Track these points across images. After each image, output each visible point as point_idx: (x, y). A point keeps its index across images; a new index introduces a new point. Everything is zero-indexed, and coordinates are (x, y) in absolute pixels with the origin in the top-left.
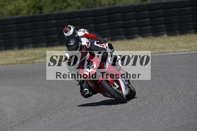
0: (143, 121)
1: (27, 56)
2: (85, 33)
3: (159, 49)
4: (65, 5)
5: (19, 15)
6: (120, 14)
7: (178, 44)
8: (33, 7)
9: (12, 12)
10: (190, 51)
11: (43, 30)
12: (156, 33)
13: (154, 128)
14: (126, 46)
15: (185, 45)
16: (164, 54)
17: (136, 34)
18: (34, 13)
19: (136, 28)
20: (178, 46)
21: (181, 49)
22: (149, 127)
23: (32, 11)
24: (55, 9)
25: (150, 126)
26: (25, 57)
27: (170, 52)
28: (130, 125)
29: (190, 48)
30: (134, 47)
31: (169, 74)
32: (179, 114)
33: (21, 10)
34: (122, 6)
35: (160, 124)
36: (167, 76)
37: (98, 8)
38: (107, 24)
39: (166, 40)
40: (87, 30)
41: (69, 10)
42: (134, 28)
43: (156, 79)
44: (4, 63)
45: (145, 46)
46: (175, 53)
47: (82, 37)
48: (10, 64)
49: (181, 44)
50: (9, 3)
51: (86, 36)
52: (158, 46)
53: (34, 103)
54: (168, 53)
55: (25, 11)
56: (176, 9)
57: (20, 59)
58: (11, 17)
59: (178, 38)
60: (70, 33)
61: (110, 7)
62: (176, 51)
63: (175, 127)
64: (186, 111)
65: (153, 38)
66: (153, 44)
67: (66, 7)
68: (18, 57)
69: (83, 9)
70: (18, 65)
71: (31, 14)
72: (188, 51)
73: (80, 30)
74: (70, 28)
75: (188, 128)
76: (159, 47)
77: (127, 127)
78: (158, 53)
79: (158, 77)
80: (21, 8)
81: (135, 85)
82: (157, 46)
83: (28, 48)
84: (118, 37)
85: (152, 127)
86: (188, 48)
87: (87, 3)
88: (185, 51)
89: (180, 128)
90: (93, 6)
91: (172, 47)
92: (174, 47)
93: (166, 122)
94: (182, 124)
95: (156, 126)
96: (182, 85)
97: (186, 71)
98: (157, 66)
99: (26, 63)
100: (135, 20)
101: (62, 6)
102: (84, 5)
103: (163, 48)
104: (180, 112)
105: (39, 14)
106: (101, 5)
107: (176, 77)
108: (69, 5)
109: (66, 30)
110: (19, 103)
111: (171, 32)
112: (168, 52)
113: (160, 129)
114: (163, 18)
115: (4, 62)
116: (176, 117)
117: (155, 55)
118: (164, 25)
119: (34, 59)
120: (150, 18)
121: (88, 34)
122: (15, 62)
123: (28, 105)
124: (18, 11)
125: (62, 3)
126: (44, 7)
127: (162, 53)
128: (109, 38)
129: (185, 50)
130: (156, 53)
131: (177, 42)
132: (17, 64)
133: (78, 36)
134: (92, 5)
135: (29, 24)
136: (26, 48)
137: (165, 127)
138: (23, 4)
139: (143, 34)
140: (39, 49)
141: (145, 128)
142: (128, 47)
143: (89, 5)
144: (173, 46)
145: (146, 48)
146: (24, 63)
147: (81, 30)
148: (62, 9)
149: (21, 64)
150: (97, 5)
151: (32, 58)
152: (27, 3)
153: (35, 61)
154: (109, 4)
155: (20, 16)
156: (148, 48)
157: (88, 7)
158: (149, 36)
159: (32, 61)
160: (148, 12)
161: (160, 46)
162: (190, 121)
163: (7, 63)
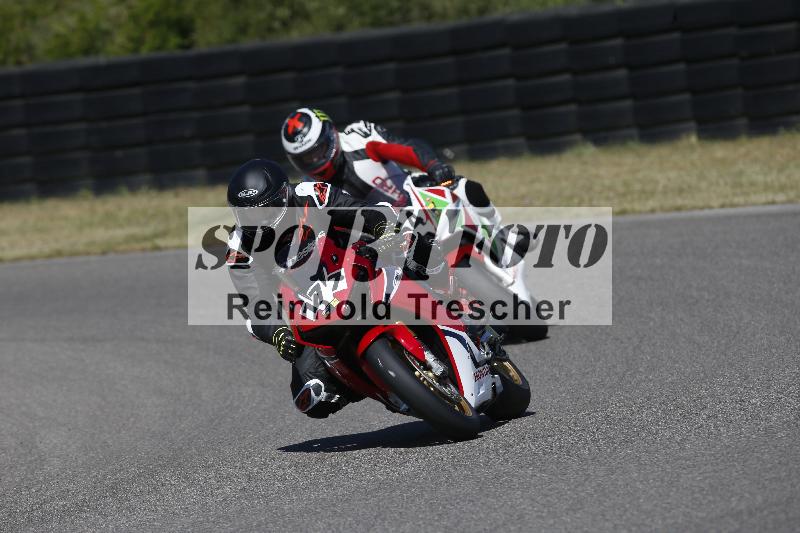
0: (599, 485)
1: (129, 221)
2: (370, 139)
3: (665, 192)
4: (283, 12)
5: (97, 52)
6: (506, 51)
7: (741, 173)
8: (153, 24)
9: (67, 44)
10: (790, 201)
11: (195, 115)
12: (654, 127)
13: (644, 517)
14: (532, 182)
15: (772, 177)
16: (683, 214)
17: (571, 133)
18: (159, 48)
19: (573, 107)
20: (744, 180)
21: (755, 193)
22: (626, 510)
23: (151, 39)
24: (243, 29)
25: (628, 506)
26: (121, 226)
27: (710, 208)
28: (548, 501)
29: (792, 188)
30: (564, 184)
31: (707, 297)
32: (747, 457)
33: (107, 34)
34: (516, 17)
35: (669, 501)
36: (697, 301)
37: (417, 26)
38: (454, 90)
39: (695, 156)
40: (379, 128)
41: (298, 35)
42: (563, 109)
43: (652, 315)
44: (34, 251)
45: (607, 182)
46: (732, 211)
47: (359, 155)
48: (59, 253)
49: (754, 174)
50: (57, 8)
51: (373, 152)
52: (663, 182)
53: (159, 414)
54: (702, 208)
55: (120, 39)
56: (733, 31)
57: (101, 234)
58: (64, 64)
59: (742, 150)
60: (305, 139)
61: (464, 21)
62: (736, 200)
63: (732, 509)
64: (776, 447)
65: (643, 149)
66: (640, 175)
67: (286, 25)
68: (91, 225)
69: (355, 31)
70: (93, 258)
71: (145, 52)
72: (783, 203)
73: (349, 128)
74: (307, 121)
75: (782, 516)
76: (665, 187)
77: (536, 511)
78: (663, 209)
79: (663, 310)
80: (105, 25)
81: (569, 340)
82: (657, 182)
83: (133, 188)
84: (500, 143)
85: (635, 513)
86: (782, 188)
87: (375, 8)
88: (773, 203)
89: (751, 514)
90: (397, 17)
91: (718, 184)
92: (726, 184)
93: (693, 493)
94: (759, 498)
95: (656, 505)
96: (762, 339)
97: (774, 283)
98: (658, 261)
99: (124, 252)
100: (566, 77)
101: (272, 17)
102: (362, 14)
103: (681, 191)
104: (753, 451)
105: (179, 53)
106: (429, 14)
107: (733, 309)
108: (300, 14)
109: (290, 130)
110: (98, 413)
111: (715, 125)
112: (701, 204)
113: (670, 521)
114: (681, 66)
115: (38, 245)
116: (734, 470)
117: (651, 217)
118: (686, 96)
119: (156, 236)
120: (631, 67)
121: (384, 141)
122: (81, 247)
123: (132, 419)
124: (94, 39)
125: (269, 7)
126: (199, 23)
127: (679, 209)
128: (464, 147)
129: (770, 197)
130: (653, 211)
131: (740, 166)
132: (88, 254)
133: (343, 152)
134: (391, 13)
135: (137, 91)
136: (124, 190)
137: (688, 510)
138: (113, 11)
139: (602, 132)
140: (177, 196)
141: (608, 517)
142: (537, 186)
143: (382, 13)
144: (721, 182)
145: (610, 188)
146: (116, 252)
147: (355, 126)
148: (270, 30)
149: (104, 253)
150: (415, 13)
151: (148, 230)
152: (130, 7)
153: (161, 242)
154: (465, 11)
155: (101, 60)
156: (621, 189)
157: (376, 23)
158: (623, 141)
159: (148, 245)
160: (618, 42)
161: (669, 180)
162: (793, 485)
163: (47, 250)
